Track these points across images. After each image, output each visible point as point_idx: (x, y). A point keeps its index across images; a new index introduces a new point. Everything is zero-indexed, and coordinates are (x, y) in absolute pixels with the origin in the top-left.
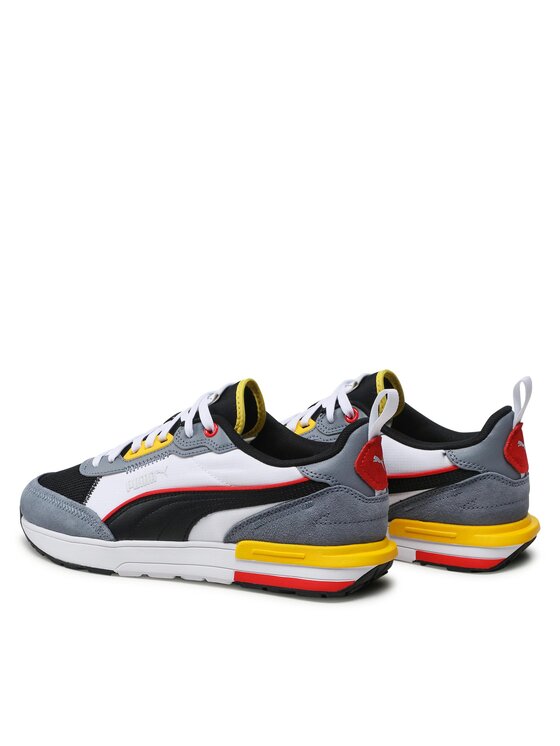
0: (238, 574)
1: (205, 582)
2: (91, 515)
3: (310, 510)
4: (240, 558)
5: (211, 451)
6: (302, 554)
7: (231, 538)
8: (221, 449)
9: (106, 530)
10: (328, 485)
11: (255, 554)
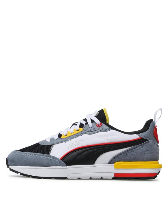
0: (115, 174)
1: (102, 179)
2: (54, 158)
3: (143, 149)
4: (116, 168)
5: (102, 131)
6: (140, 165)
7: (112, 161)
8: (106, 130)
9: (62, 162)
10: (147, 140)
11: (122, 166)
